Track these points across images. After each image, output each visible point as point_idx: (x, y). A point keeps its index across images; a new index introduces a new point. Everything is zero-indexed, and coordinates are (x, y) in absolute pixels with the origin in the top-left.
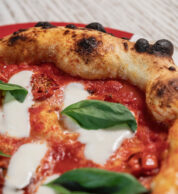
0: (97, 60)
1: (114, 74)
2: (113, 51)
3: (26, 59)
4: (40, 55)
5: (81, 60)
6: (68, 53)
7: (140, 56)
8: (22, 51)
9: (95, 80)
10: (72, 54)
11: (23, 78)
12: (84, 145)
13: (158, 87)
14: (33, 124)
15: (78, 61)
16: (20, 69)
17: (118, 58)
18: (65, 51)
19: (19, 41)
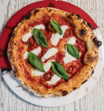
0: (83, 37)
1: (84, 41)
2: (88, 37)
3: (69, 23)
4: (73, 24)
5: (79, 34)
6: (78, 30)
7: (92, 43)
8: (69, 21)
9: (79, 39)
10: (78, 31)
11: (65, 28)
12: (65, 56)
13: (89, 56)
14: (59, 43)
15: (78, 34)
16: (66, 25)
17: (88, 39)
18: (77, 29)
19: (70, 18)
